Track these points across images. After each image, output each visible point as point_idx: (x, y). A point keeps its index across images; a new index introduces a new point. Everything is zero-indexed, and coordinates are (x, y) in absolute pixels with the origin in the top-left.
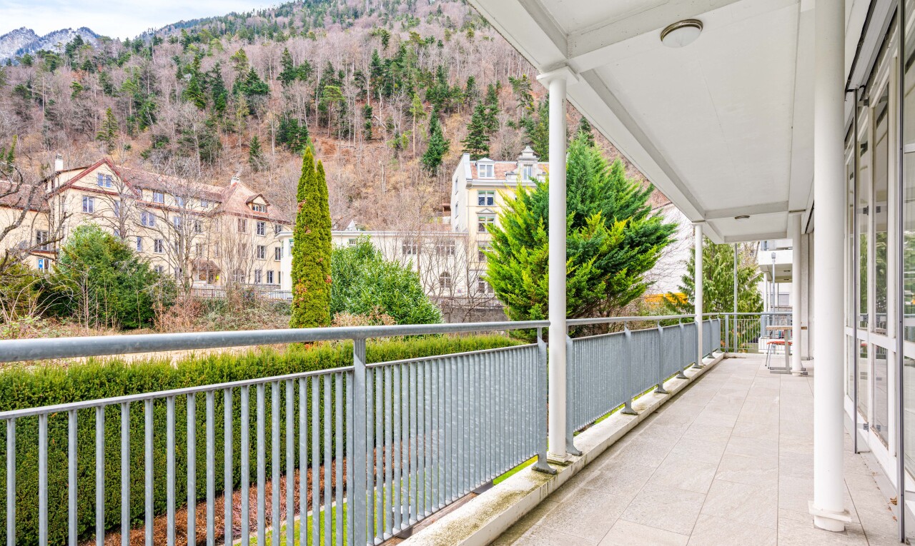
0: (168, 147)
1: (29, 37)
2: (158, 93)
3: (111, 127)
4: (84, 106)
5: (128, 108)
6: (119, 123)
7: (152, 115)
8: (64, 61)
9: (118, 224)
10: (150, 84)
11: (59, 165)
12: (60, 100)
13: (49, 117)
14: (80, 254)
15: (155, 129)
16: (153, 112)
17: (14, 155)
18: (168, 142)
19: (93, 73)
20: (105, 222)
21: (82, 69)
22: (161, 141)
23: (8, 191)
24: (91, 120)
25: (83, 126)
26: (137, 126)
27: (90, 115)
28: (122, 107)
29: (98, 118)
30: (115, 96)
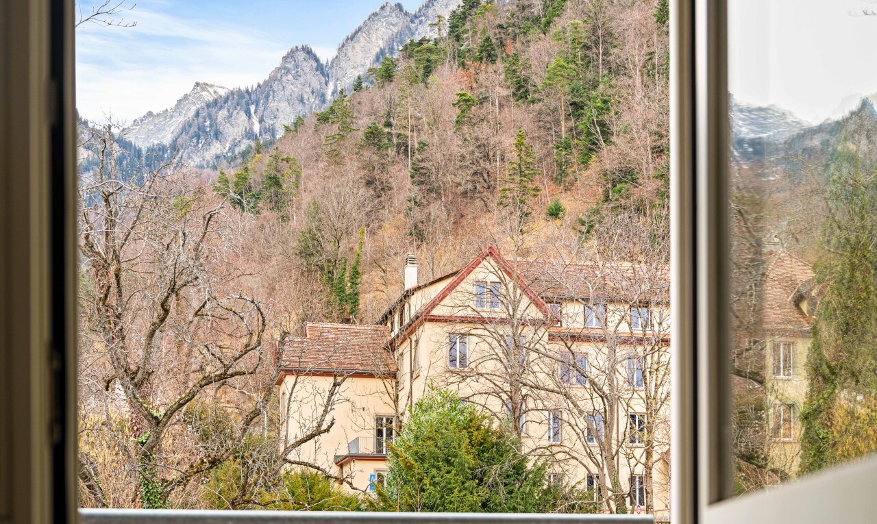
0: (636, 193)
1: (395, 20)
2: (618, 70)
3: (524, 172)
4: (477, 139)
5: (557, 123)
6: (540, 160)
7: (602, 124)
8: (445, 53)
9: (507, 387)
10: (604, 54)
11: (411, 277)
12: (436, 139)
13: (417, 178)
14: (421, 459)
15: (608, 158)
16: (606, 118)
17: (360, 269)
18: (634, 180)
19: (493, 62)
20: (484, 385)
21: (475, 59)
22: (620, 181)
23: (247, 346)
24: (488, 166)
25: (474, 182)
26: (575, 157)
27: (486, 157)
28: (546, 123)
29: (502, 160)
30: (533, 102)
